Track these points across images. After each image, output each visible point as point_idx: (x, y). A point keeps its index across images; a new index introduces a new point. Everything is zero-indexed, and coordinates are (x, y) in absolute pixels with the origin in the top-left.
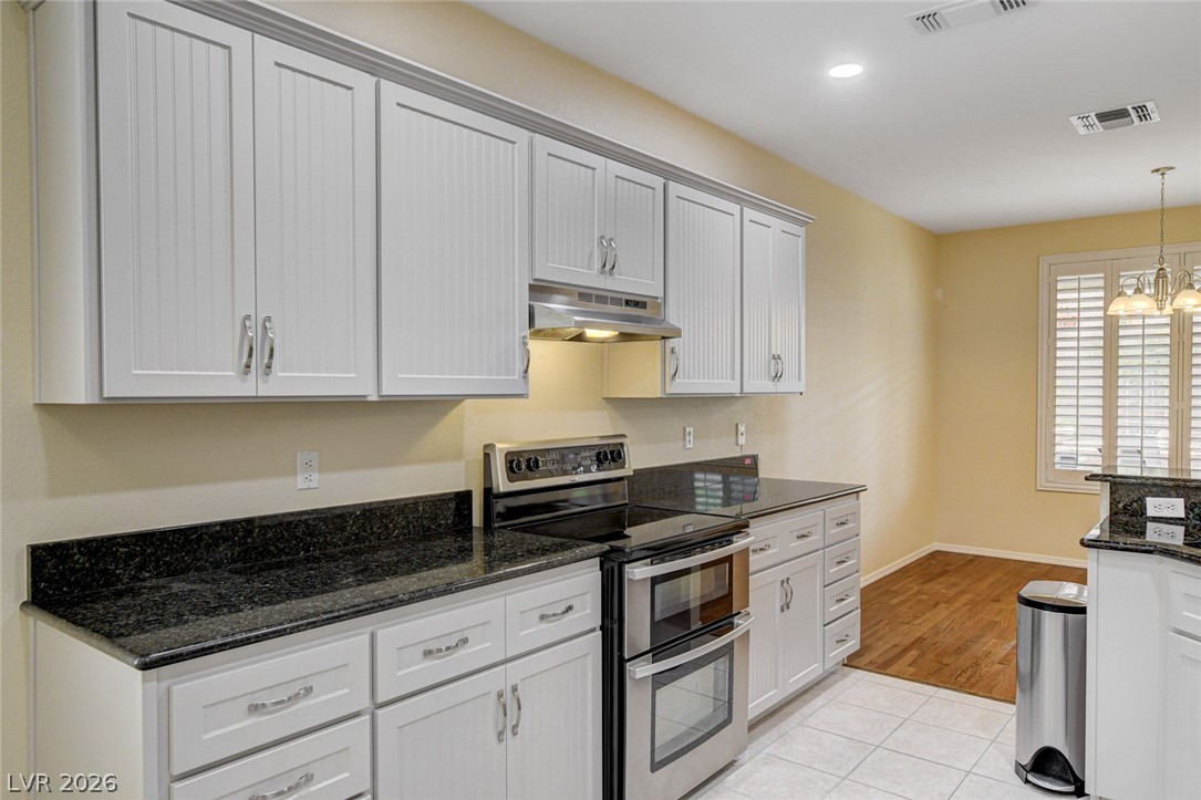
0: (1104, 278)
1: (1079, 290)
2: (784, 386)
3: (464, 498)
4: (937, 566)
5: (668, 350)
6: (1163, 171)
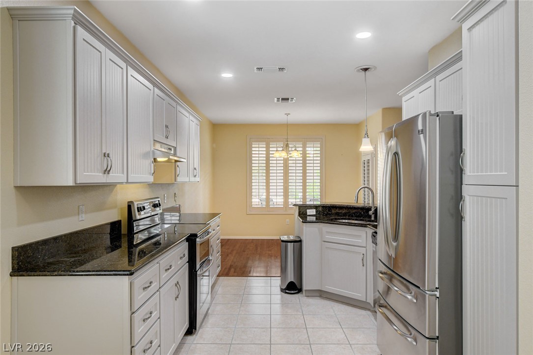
0: (266, 144)
1: (259, 147)
2: (196, 179)
5: (176, 166)
6: (288, 114)
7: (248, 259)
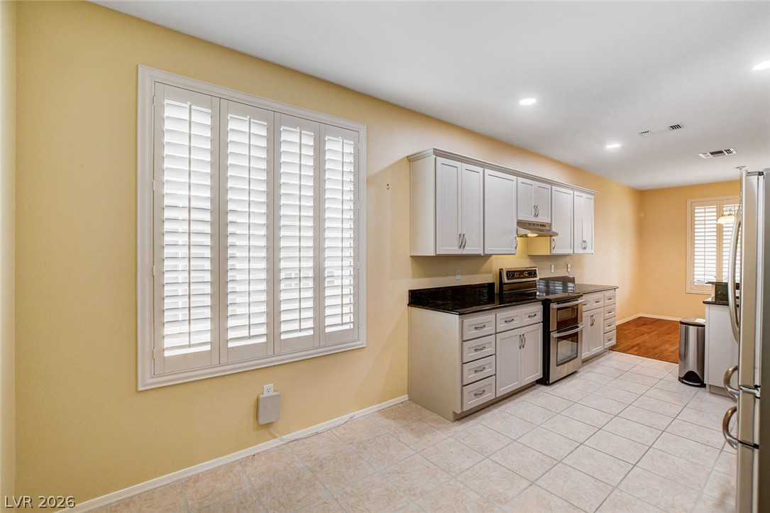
1: (704, 213)
2: (586, 251)
3: (491, 285)
4: (641, 322)
5: (552, 240)
6: (741, 168)
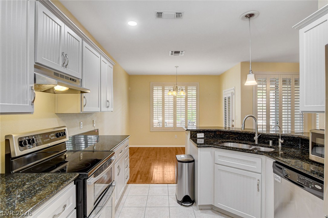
0: (162, 88)
2: (108, 109)
5: (83, 97)
6: (177, 67)
7: (150, 165)
